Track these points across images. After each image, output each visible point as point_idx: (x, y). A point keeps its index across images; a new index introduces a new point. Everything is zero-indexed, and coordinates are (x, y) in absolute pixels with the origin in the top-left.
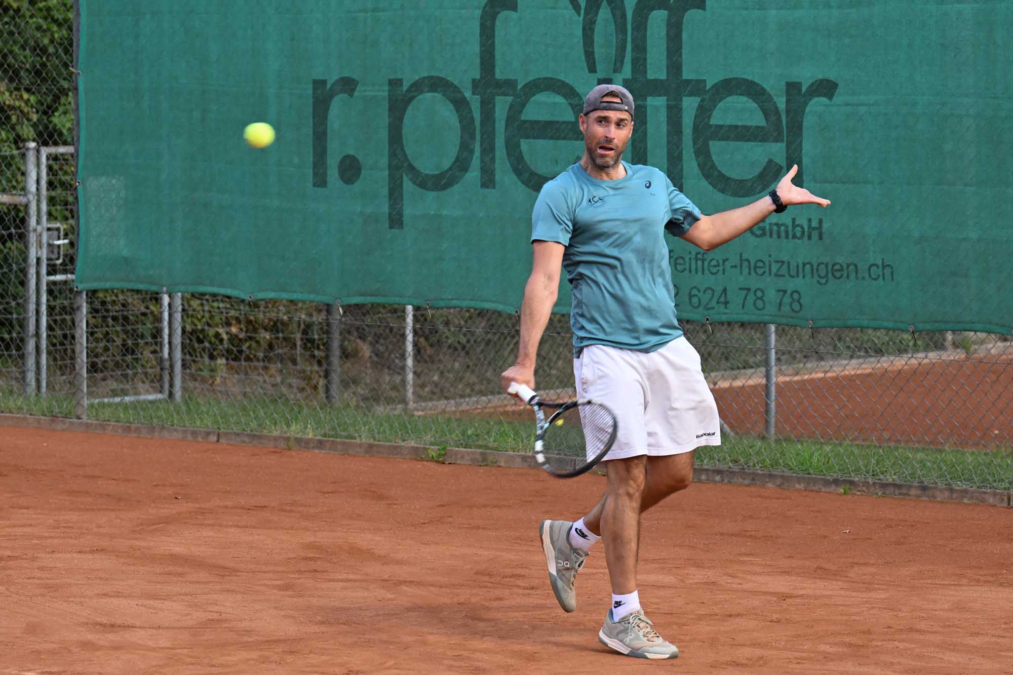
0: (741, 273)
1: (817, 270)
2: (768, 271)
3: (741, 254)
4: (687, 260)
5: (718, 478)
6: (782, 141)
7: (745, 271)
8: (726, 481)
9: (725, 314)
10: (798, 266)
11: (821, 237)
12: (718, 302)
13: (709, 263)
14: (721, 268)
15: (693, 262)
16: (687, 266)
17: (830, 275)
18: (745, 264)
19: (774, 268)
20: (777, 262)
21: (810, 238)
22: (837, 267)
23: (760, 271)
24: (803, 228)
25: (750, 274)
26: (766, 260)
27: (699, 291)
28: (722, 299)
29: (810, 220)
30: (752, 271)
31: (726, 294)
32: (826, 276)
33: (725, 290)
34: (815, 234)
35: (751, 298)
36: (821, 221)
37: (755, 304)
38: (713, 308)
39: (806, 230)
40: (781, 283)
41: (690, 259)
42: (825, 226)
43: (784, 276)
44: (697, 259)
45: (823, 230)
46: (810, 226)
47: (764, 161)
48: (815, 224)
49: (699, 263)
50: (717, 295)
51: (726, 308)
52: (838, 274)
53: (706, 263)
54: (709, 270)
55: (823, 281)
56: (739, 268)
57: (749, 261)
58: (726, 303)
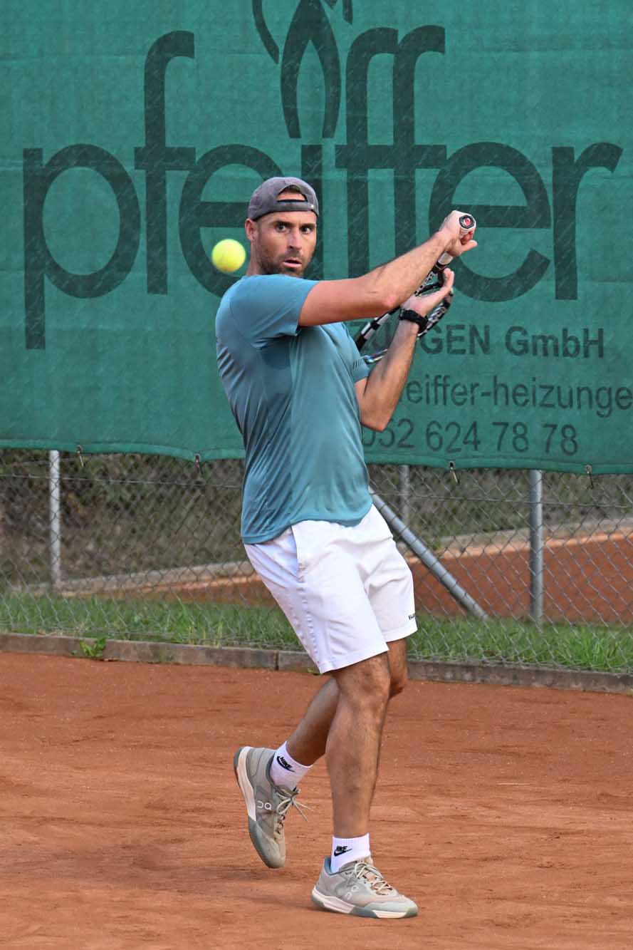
0: (496, 404)
1: (597, 398)
2: (531, 399)
3: (495, 378)
4: (423, 386)
5: (468, 676)
6: (548, 226)
7: (501, 401)
8: (478, 680)
9: (474, 457)
10: (571, 393)
11: (601, 355)
12: (465, 443)
13: (453, 390)
14: (469, 397)
15: (432, 390)
16: (424, 396)
17: (614, 404)
18: (501, 390)
19: (540, 394)
20: (542, 387)
21: (586, 355)
22: (624, 393)
23: (521, 400)
24: (576, 341)
25: (507, 403)
26: (529, 385)
27: (440, 427)
28: (471, 438)
29: (586, 331)
30: (511, 400)
31: (475, 431)
32: (610, 404)
33: (474, 425)
34: (593, 350)
35: (510, 434)
36: (601, 332)
37: (514, 444)
38: (459, 450)
39: (582, 344)
40: (549, 416)
41: (427, 384)
42: (608, 338)
43: (552, 406)
44: (436, 385)
45: (604, 345)
46: (586, 340)
47: (527, 252)
48: (593, 336)
49: (440, 390)
50: (463, 432)
51: (476, 448)
52: (624, 403)
53: (449, 390)
54: (453, 400)
55: (606, 412)
56: (492, 397)
57: (506, 388)
58: (476, 443)
